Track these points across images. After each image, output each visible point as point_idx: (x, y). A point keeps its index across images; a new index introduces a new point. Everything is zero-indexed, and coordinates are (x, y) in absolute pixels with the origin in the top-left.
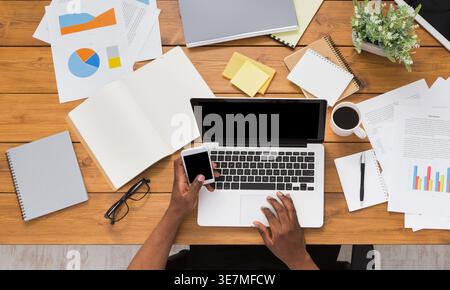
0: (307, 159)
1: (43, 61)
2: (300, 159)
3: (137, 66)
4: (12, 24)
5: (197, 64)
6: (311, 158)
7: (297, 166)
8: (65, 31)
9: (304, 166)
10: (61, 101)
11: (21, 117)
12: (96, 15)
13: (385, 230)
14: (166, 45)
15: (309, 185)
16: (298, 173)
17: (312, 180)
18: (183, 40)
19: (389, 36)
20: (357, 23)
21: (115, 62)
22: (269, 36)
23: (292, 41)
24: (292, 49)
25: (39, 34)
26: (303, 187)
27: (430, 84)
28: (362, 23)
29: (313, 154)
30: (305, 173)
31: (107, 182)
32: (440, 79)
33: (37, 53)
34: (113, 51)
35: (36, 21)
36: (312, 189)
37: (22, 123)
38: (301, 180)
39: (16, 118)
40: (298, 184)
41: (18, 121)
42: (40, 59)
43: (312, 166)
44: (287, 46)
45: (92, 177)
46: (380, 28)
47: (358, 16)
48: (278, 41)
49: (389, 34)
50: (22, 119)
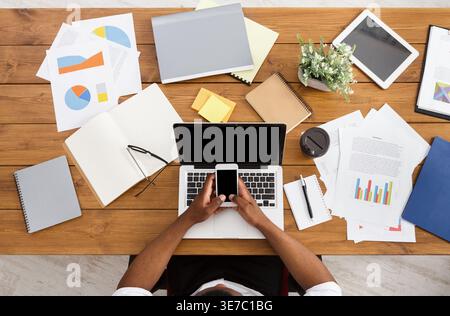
0: (268, 179)
1: (44, 96)
2: (263, 179)
3: (121, 100)
4: (19, 65)
5: (170, 98)
6: (271, 177)
7: (260, 185)
8: (62, 71)
9: (266, 185)
10: (59, 130)
11: (27, 144)
12: (87, 57)
13: (331, 242)
14: (145, 83)
15: (270, 201)
16: (261, 191)
17: (272, 197)
18: (159, 78)
19: (331, 71)
20: (303, 61)
21: (103, 97)
22: (229, 74)
23: (249, 78)
24: (248, 84)
25: (42, 73)
26: (266, 204)
27: (364, 114)
28: (308, 60)
29: (273, 174)
30: (267, 191)
31: (97, 200)
32: (373, 111)
33: (40, 89)
34: (101, 87)
35: (38, 62)
36: (273, 205)
37: (27, 149)
38: (264, 197)
39: (21, 145)
40: (261, 201)
41: (24, 147)
42: (42, 94)
43: (272, 185)
44: (244, 82)
45: (84, 195)
46: (323, 64)
47: (305, 55)
48: (237, 78)
49: (331, 69)
50: (27, 146)
